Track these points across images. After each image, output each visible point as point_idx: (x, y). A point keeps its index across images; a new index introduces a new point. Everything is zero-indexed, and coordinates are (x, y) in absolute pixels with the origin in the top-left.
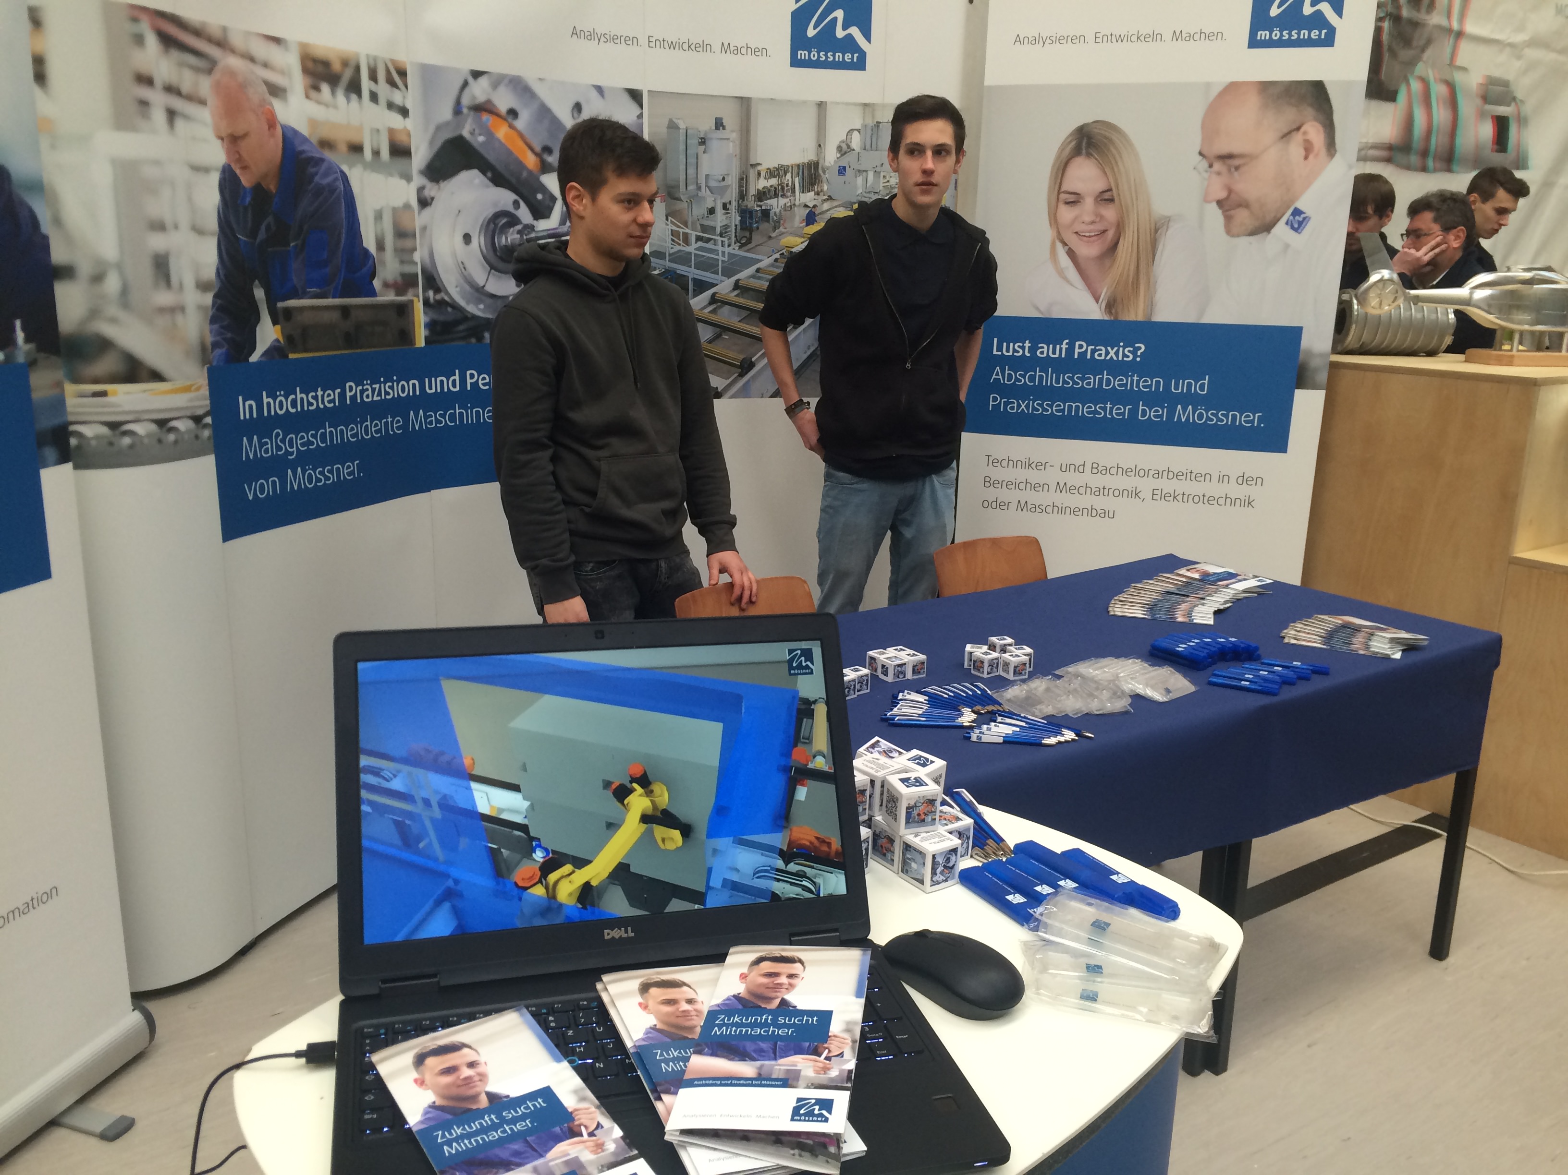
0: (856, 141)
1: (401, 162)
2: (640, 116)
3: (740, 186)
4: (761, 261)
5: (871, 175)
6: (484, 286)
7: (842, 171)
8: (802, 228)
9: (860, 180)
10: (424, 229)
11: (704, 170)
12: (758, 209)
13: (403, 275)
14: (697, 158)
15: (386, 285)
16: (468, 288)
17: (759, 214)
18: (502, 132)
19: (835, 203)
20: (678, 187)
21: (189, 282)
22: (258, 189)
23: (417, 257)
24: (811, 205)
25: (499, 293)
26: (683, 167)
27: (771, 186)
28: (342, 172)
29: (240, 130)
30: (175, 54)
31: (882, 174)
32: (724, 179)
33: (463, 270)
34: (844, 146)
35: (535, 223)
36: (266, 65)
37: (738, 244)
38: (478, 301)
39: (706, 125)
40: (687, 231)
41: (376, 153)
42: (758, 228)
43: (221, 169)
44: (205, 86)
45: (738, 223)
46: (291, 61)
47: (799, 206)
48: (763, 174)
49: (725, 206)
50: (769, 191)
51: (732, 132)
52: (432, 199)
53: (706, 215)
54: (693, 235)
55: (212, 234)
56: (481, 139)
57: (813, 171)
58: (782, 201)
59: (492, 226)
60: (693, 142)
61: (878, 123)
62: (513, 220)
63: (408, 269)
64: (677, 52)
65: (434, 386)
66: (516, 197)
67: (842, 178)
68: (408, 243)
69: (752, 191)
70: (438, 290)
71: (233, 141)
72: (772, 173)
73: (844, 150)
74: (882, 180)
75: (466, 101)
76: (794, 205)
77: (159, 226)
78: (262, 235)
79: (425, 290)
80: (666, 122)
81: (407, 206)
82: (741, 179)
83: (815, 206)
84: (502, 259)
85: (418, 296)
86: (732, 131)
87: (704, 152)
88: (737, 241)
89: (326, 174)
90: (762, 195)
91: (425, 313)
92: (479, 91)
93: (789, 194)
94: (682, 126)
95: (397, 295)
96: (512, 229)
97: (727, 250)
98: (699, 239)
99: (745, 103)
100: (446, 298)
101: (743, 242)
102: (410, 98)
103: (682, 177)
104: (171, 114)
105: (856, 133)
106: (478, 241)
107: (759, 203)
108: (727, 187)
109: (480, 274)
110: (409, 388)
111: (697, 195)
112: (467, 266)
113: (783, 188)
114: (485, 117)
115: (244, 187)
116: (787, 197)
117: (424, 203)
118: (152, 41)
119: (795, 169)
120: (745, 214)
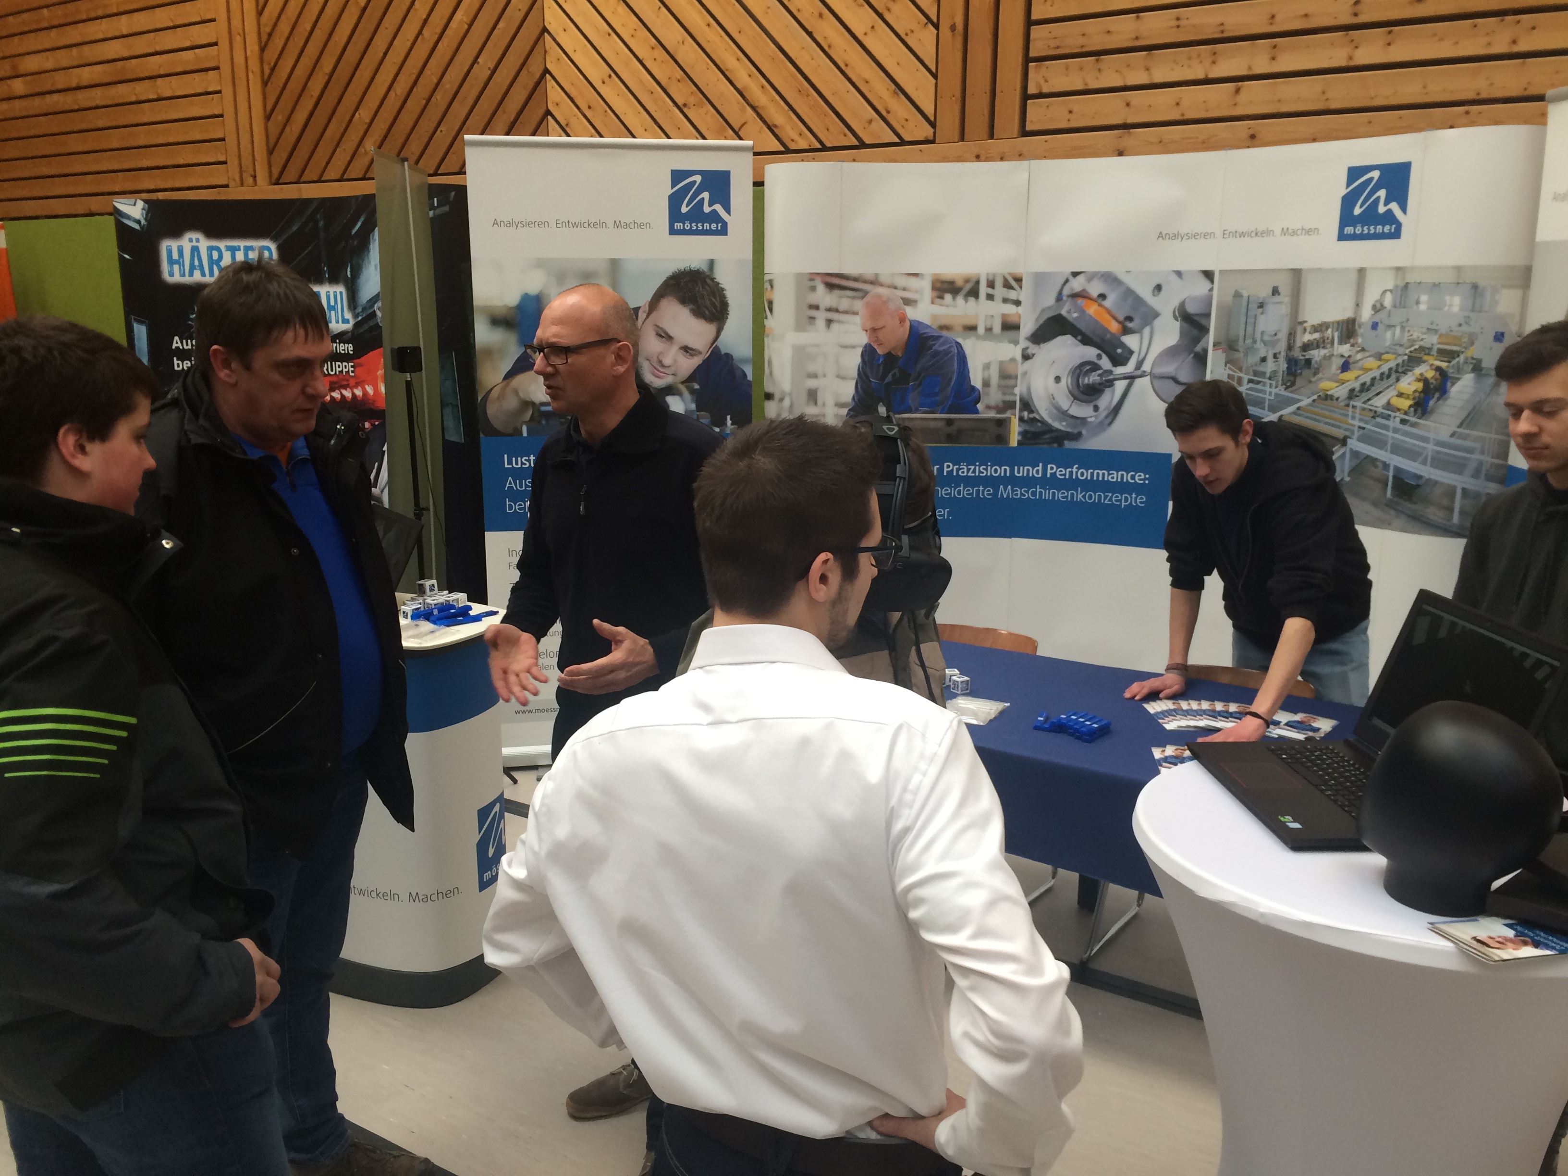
0: (1388, 301)
1: (1011, 334)
2: (1211, 290)
3: (1289, 340)
4: (1302, 400)
5: (1398, 330)
6: (1068, 410)
7: (1375, 326)
8: (1338, 375)
9: (1389, 334)
10: (1025, 373)
11: (1261, 327)
12: (1302, 358)
13: (1004, 402)
14: (1255, 319)
15: (988, 407)
16: (1055, 411)
17: (1303, 362)
18: (1092, 310)
19: (1367, 354)
20: (1237, 340)
21: (830, 402)
22: (889, 356)
23: (1017, 391)
24: (1346, 355)
25: (1078, 416)
26: (1243, 326)
27: (1315, 339)
28: (957, 343)
29: (880, 324)
30: (837, 292)
31: (1407, 329)
32: (1276, 334)
33: (1052, 400)
34: (1378, 306)
35: (1114, 369)
36: (904, 289)
37: (1284, 386)
38: (1061, 420)
39: (1264, 292)
40: (1241, 375)
41: (989, 330)
42: (1301, 374)
43: (863, 346)
44: (858, 305)
45: (1285, 369)
46: (925, 285)
47: (1337, 355)
48: (1308, 330)
49: (1275, 356)
50: (1312, 344)
51: (1285, 298)
52: (1034, 355)
53: (1258, 363)
54: (1246, 378)
55: (853, 379)
56: (1075, 315)
57: (1350, 326)
58: (1323, 352)
59: (1078, 371)
60: (1254, 306)
61: (1407, 283)
62: (1094, 367)
63: (1008, 398)
64: (1247, 239)
65: (1022, 472)
66: (1098, 352)
67: (1374, 333)
68: (1011, 382)
69: (1299, 344)
70: (1031, 411)
71: (873, 331)
72: (1316, 329)
73: (1378, 308)
74: (1406, 334)
75: (1066, 291)
76: (1333, 355)
77: (814, 376)
78: (889, 378)
79: (1021, 410)
80: (1232, 292)
81: (1013, 360)
82: (1290, 334)
83: (1350, 356)
84: (1083, 392)
85: (1015, 415)
86: (1286, 296)
87: (1262, 313)
88: (1283, 384)
89: (943, 344)
90: (1306, 347)
91: (1019, 426)
92: (1077, 285)
93: (1329, 346)
94: (1245, 294)
95: (998, 413)
96: (1094, 373)
97: (1274, 391)
98: (1250, 381)
99: (1297, 273)
100: (1037, 417)
101: (1288, 384)
102: (1024, 294)
103: (1242, 333)
104: (829, 322)
105: (1388, 294)
106: (1066, 381)
107: (1304, 353)
108: (1279, 340)
109: (1065, 402)
110: (1003, 471)
111: (1253, 347)
112: (1055, 396)
113: (1324, 341)
114: (1080, 301)
115: (879, 354)
116: (1327, 348)
117: (1026, 357)
118: (821, 288)
119: (1336, 325)
120: (1292, 362)
